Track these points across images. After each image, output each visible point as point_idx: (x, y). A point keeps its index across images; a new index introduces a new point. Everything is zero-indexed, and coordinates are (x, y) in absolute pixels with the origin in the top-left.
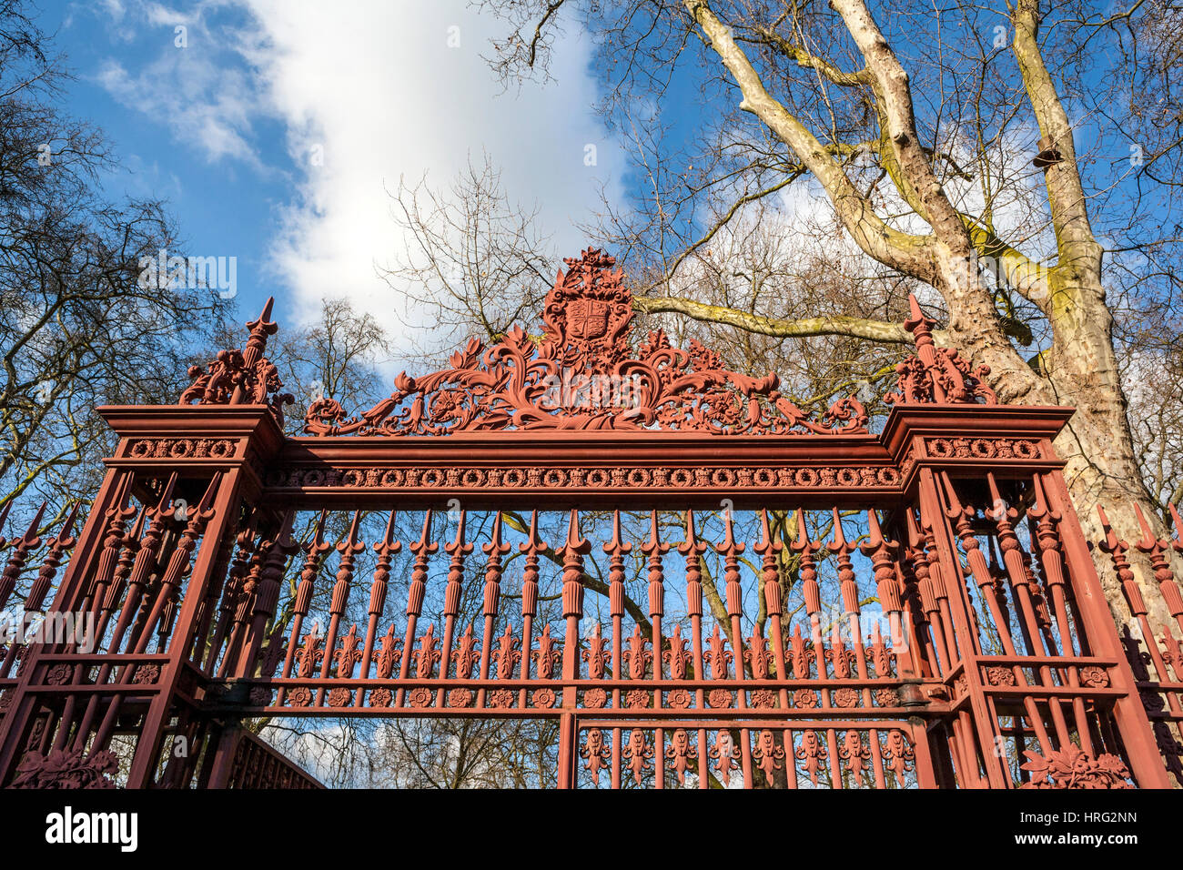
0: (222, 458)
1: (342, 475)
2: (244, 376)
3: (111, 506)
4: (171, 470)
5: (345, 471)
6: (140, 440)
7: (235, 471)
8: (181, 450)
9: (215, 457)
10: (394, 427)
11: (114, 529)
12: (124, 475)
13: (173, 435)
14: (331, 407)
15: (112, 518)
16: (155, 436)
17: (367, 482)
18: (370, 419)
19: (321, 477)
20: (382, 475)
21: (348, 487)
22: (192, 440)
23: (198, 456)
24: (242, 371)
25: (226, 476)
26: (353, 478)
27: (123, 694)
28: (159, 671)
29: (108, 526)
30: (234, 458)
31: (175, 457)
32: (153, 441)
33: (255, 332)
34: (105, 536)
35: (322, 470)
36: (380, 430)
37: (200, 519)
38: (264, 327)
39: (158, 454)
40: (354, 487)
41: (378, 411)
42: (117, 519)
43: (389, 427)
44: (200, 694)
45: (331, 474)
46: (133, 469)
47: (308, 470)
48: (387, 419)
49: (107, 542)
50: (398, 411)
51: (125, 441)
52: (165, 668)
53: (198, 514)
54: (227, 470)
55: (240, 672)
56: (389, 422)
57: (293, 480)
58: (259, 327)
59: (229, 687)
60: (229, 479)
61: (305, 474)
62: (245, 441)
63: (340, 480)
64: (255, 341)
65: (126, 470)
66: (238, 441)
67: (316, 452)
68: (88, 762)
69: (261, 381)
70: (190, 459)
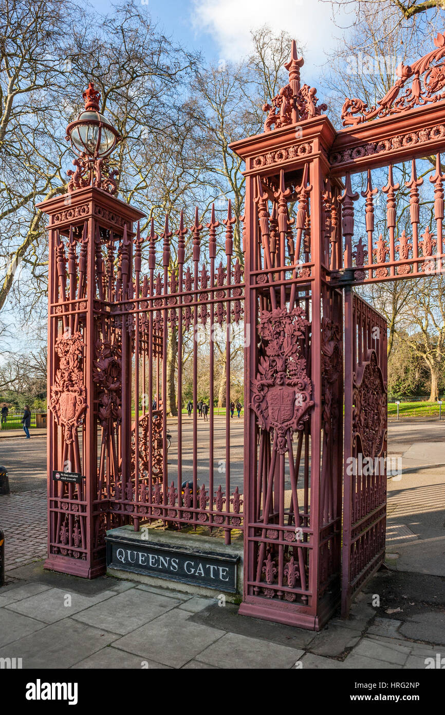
0: (306, 155)
1: (376, 146)
2: (295, 101)
3: (254, 197)
4: (279, 169)
5: (377, 143)
6: (256, 157)
7: (316, 161)
8: (281, 156)
9: (302, 155)
10: (402, 105)
11: (261, 207)
12: (254, 179)
13: (273, 149)
14: (356, 104)
15: (257, 203)
16: (263, 152)
17: (394, 146)
18: (385, 105)
19: (363, 151)
20: (402, 139)
21: (382, 152)
22: (285, 149)
23: (292, 158)
24: (293, 98)
25: (312, 165)
26: (384, 147)
27: (296, 283)
28: (310, 270)
29: (257, 208)
30: (313, 153)
31: (279, 161)
32: (263, 155)
33: (292, 69)
34: (258, 213)
35: (363, 146)
36: (393, 109)
37: (305, 192)
38: (297, 63)
39: (269, 162)
40: (386, 152)
41: (390, 97)
42: (261, 202)
43: (399, 106)
44: (328, 279)
45: (369, 147)
46: (258, 174)
47: (353, 149)
48: (396, 101)
49: (260, 215)
50: (402, 93)
51: (248, 160)
52: (312, 268)
53: (304, 189)
54: (311, 161)
55: (345, 266)
56: (398, 103)
57: (346, 157)
58: (293, 65)
59: (342, 273)
60: (314, 166)
61: (352, 152)
62: (316, 141)
63: (375, 149)
64: (294, 75)
65: (255, 175)
66: (312, 142)
67: (357, 136)
68: (290, 313)
69: (308, 101)
70: (287, 160)
